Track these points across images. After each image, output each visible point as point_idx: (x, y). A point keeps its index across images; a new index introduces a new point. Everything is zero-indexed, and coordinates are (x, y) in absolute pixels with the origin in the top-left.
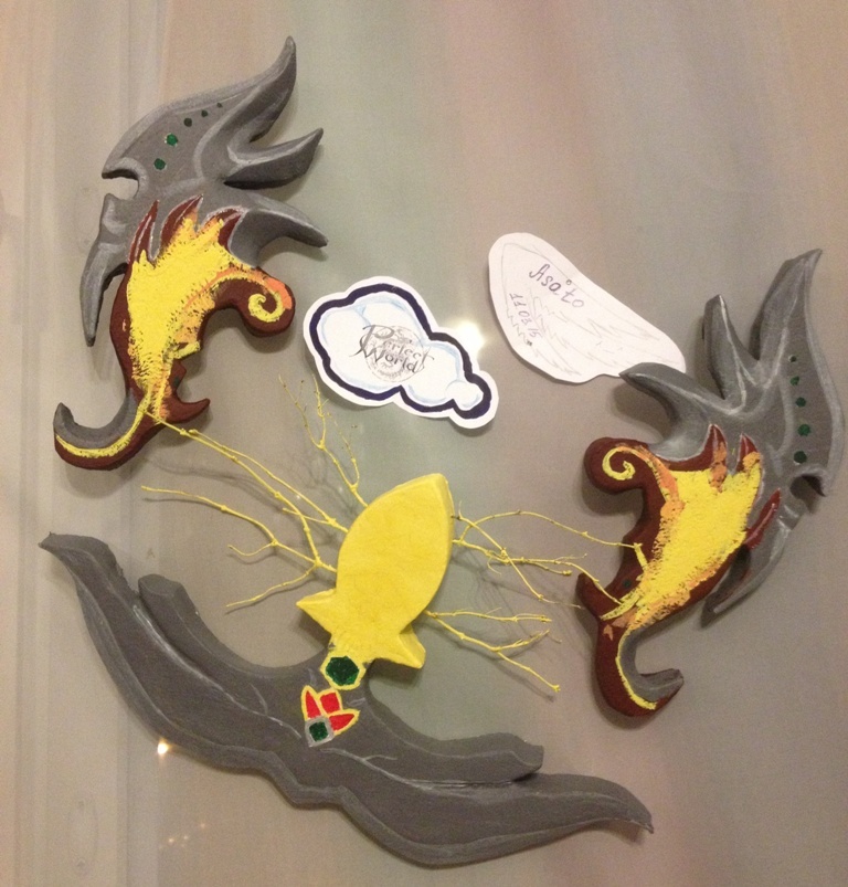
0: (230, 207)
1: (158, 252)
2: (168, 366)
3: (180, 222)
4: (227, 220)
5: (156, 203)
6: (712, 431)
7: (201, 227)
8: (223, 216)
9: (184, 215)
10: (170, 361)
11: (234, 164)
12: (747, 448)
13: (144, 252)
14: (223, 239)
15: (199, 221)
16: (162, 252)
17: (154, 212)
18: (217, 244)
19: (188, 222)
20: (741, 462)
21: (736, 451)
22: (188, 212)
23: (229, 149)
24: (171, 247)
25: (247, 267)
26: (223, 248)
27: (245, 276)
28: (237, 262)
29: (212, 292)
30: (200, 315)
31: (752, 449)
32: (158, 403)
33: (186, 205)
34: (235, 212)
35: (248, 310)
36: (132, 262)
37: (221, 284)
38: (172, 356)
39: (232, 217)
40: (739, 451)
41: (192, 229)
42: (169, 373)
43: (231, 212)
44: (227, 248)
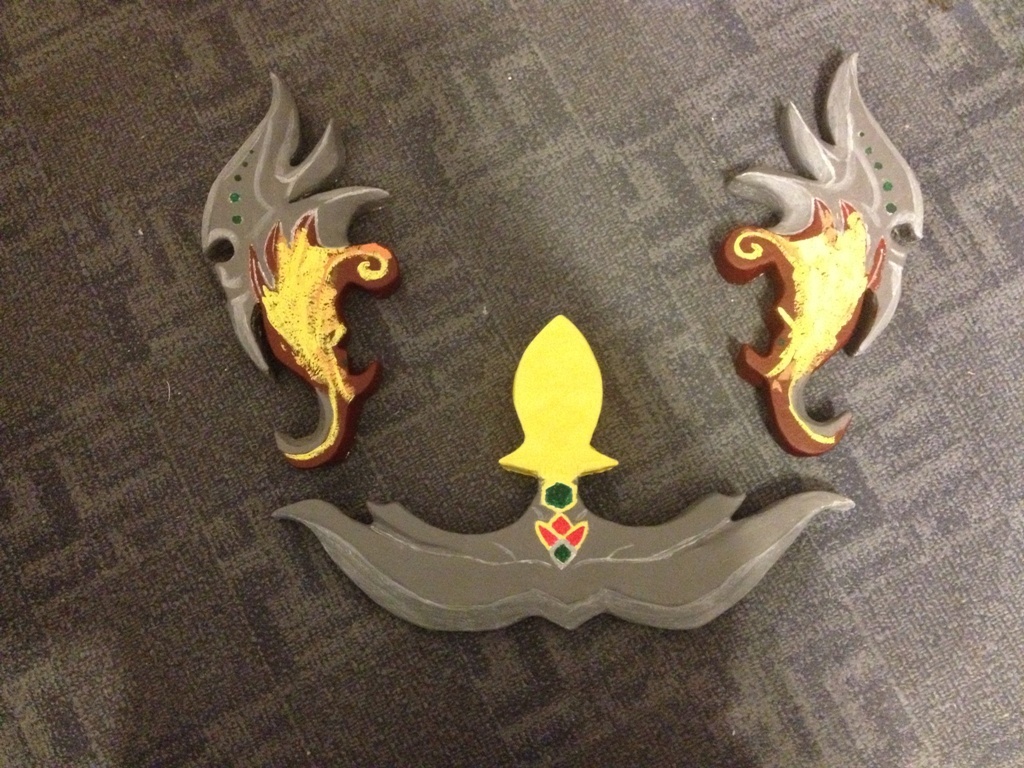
0: (303, 216)
1: (274, 281)
2: (332, 356)
3: (276, 250)
4: (307, 226)
5: (251, 248)
6: (816, 204)
7: (292, 243)
8: (302, 225)
9: (276, 242)
10: (330, 351)
11: (287, 185)
12: (847, 211)
13: (264, 287)
14: (313, 241)
15: (289, 239)
16: (277, 279)
17: (253, 255)
18: (311, 247)
19: (281, 246)
20: (846, 222)
21: (840, 215)
22: (277, 238)
23: (278, 177)
24: (280, 271)
25: (341, 249)
26: (316, 247)
27: (344, 256)
28: (333, 250)
29: (329, 283)
30: (330, 305)
31: (852, 210)
32: (342, 387)
33: (272, 235)
34: (308, 216)
35: (363, 280)
36: (261, 300)
37: (331, 273)
38: (329, 346)
39: (309, 222)
40: (842, 214)
41: (287, 249)
42: (335, 360)
43: (306, 219)
44: (319, 246)
